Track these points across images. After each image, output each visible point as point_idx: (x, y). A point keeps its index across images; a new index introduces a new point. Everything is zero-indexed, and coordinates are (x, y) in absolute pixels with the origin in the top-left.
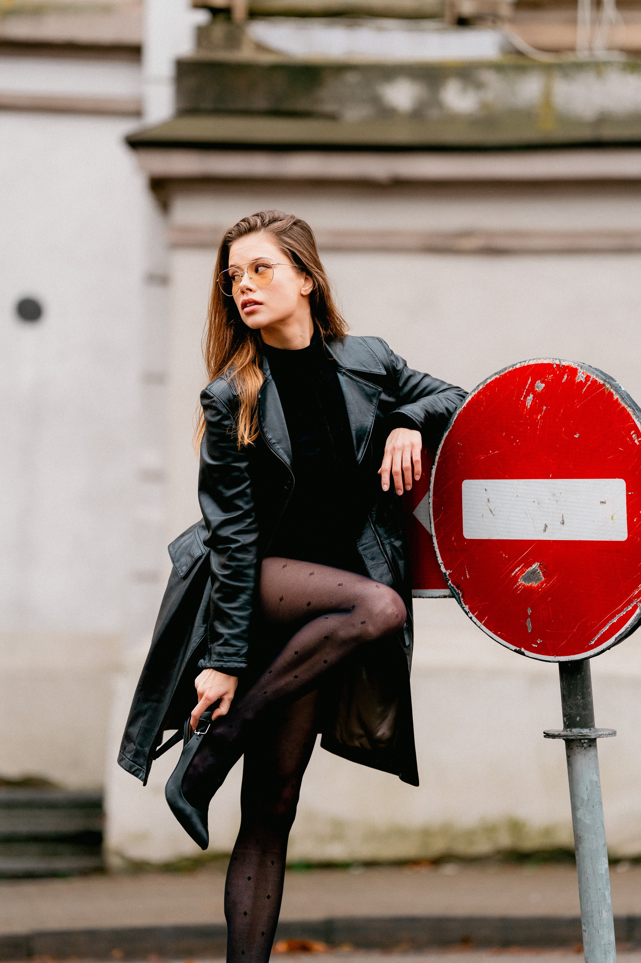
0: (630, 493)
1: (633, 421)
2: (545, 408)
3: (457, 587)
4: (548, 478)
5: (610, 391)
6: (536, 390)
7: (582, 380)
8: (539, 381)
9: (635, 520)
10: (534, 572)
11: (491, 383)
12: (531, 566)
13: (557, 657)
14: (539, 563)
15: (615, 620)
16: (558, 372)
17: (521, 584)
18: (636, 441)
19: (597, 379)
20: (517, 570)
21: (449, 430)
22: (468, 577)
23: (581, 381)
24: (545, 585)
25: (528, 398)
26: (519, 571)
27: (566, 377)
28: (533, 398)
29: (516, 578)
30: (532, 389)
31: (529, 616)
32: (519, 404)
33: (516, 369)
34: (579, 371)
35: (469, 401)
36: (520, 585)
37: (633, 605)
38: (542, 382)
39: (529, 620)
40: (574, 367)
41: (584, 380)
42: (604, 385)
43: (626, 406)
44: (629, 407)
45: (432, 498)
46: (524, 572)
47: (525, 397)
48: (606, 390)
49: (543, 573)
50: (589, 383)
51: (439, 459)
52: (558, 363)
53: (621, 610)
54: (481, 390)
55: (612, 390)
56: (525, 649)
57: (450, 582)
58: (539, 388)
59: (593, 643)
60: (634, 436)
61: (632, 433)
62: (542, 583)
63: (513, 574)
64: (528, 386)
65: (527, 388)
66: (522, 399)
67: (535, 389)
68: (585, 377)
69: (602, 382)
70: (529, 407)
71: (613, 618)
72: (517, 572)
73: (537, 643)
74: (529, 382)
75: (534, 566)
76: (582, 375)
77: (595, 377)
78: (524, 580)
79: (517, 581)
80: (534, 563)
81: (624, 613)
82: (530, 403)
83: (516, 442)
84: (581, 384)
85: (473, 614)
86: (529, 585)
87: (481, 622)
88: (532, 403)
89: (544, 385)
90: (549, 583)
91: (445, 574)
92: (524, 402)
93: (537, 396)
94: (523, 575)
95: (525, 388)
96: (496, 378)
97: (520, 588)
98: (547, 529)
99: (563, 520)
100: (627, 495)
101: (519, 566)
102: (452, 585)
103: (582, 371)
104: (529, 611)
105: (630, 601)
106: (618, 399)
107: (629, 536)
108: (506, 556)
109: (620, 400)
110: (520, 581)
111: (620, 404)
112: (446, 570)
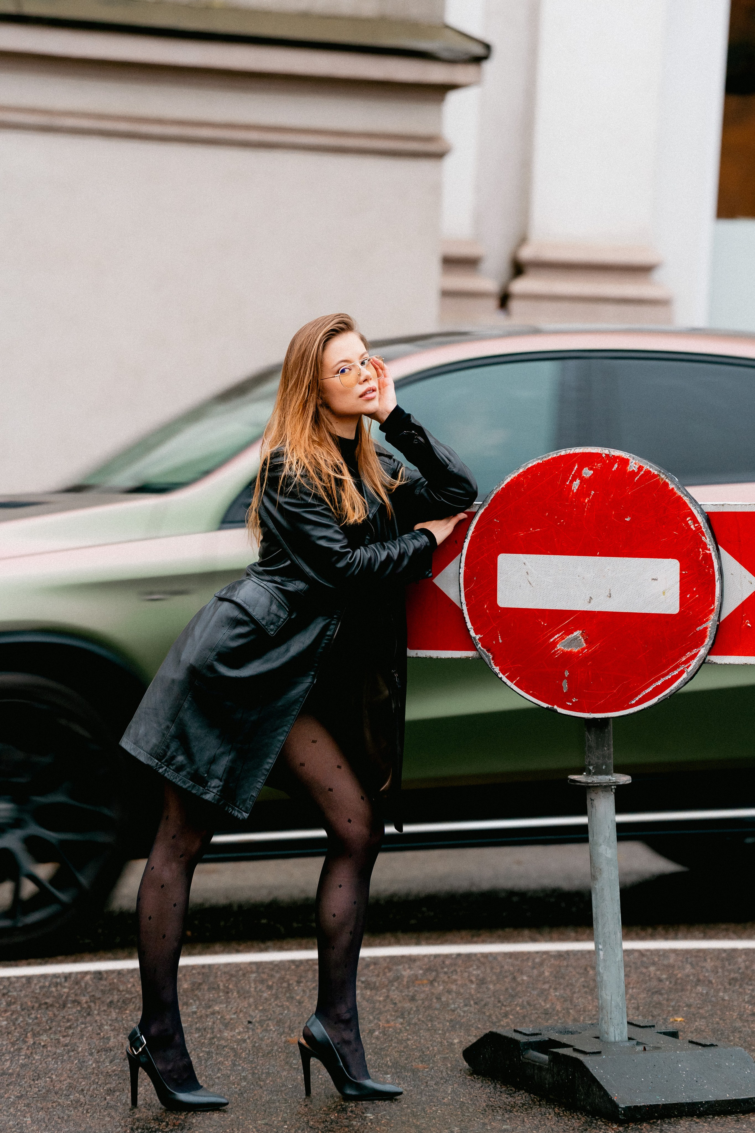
0: (684, 572)
1: (690, 509)
2: (593, 492)
3: (487, 651)
4: (596, 555)
5: (665, 481)
6: (584, 477)
7: (635, 469)
8: (587, 468)
9: (688, 596)
10: (576, 638)
11: (532, 467)
12: (573, 633)
13: (592, 714)
14: (581, 632)
15: (659, 683)
16: (608, 461)
17: (560, 649)
18: (692, 527)
19: (651, 469)
20: (556, 637)
21: (485, 508)
22: (500, 641)
23: (633, 470)
24: (586, 650)
25: (574, 483)
26: (558, 638)
27: (616, 466)
28: (580, 483)
29: (555, 643)
30: (579, 474)
31: (566, 678)
32: (564, 488)
33: (560, 456)
34: (630, 462)
35: (508, 483)
36: (558, 650)
37: (679, 670)
38: (590, 469)
39: (565, 681)
40: (625, 457)
41: (636, 470)
42: (658, 475)
43: (682, 496)
44: (686, 496)
45: (463, 569)
46: (564, 639)
47: (572, 482)
48: (660, 480)
49: (585, 640)
50: (642, 473)
51: (473, 533)
52: (608, 453)
53: (667, 674)
54: (521, 473)
55: (667, 480)
56: (559, 706)
57: (480, 645)
58: (586, 475)
59: (633, 702)
60: (690, 522)
61: (688, 519)
62: (583, 649)
63: (551, 640)
64: (574, 472)
65: (573, 473)
66: (568, 483)
67: (582, 474)
68: (637, 467)
69: (656, 473)
70: (575, 491)
71: (657, 681)
72: (556, 639)
73: (572, 702)
74: (575, 468)
75: (575, 634)
76: (635, 465)
77: (648, 467)
78: (564, 646)
79: (556, 647)
80: (576, 631)
81: (670, 677)
82: (577, 487)
83: (560, 522)
84: (633, 474)
85: (504, 675)
86: (569, 650)
87: (512, 682)
88: (578, 487)
89: (592, 472)
90: (591, 649)
91: (475, 638)
92: (570, 486)
93: (583, 480)
94: (563, 641)
95: (571, 473)
96: (538, 463)
97: (559, 653)
98: (592, 601)
99: (610, 594)
100: (681, 574)
101: (559, 633)
102: (482, 648)
103: (634, 461)
104: (567, 674)
105: (677, 667)
106: (673, 488)
107: (680, 609)
108: (544, 623)
109: (675, 489)
110: (559, 647)
111: (675, 493)
112: (476, 634)
